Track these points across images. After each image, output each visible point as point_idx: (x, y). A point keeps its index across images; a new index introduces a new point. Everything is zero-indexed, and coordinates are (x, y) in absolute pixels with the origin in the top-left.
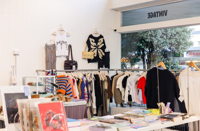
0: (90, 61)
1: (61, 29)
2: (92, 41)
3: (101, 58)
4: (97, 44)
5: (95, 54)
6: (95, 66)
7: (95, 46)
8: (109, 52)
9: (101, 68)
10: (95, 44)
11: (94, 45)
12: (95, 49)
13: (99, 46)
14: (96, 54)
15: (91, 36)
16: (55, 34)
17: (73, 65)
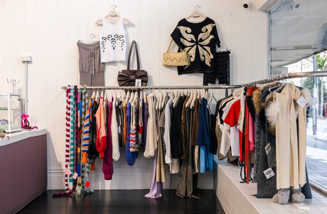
0: (181, 70)
1: (113, 13)
2: (186, 32)
3: (210, 65)
4: (196, 38)
5: (191, 57)
6: (197, 79)
7: (192, 41)
8: (229, 52)
9: (210, 85)
10: (192, 37)
11: (190, 40)
12: (192, 46)
13: (201, 40)
14: (194, 56)
15: (183, 23)
16: (100, 23)
17: (137, 78)
